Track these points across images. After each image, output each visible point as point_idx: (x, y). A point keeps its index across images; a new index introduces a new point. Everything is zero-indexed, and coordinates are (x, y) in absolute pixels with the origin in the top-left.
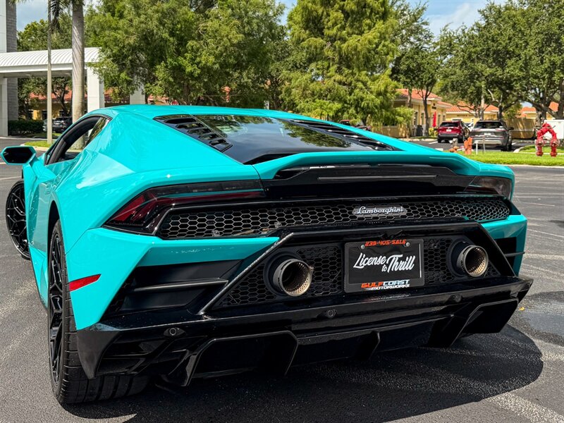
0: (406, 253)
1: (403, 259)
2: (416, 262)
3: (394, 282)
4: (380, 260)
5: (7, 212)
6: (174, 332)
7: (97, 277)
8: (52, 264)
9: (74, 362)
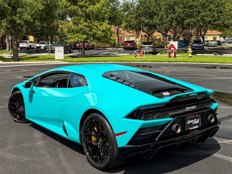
0: (197, 118)
1: (196, 120)
2: (199, 121)
3: (195, 127)
4: (192, 121)
5: (9, 105)
6: (151, 145)
7: (126, 132)
8: (85, 127)
9: (114, 156)
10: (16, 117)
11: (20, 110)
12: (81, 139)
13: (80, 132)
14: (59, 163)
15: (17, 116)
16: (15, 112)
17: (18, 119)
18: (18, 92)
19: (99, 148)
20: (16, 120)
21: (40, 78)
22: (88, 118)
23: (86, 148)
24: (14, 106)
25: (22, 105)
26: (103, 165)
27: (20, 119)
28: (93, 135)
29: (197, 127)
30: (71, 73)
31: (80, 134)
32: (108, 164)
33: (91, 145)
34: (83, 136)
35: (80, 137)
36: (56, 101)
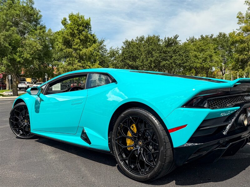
5: (10, 119)
7: (185, 126)
8: (118, 128)
9: (167, 161)
10: (18, 133)
11: (24, 124)
12: (110, 146)
13: (108, 137)
14: (83, 178)
16: (18, 127)
17: (21, 135)
18: (22, 103)
19: (140, 153)
20: (18, 135)
21: (48, 86)
22: (122, 115)
23: (118, 155)
24: (17, 120)
25: (26, 119)
26: (149, 175)
27: (24, 135)
28: (129, 138)
30: (88, 74)
31: (108, 138)
32: (158, 173)
33: (125, 151)
34: (114, 140)
35: (109, 142)
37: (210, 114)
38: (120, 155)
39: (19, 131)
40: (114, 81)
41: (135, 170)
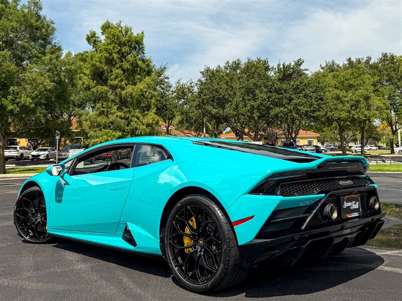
0: (356, 201)
1: (355, 203)
2: (359, 205)
3: (354, 214)
4: (349, 204)
5: (16, 212)
6: (296, 238)
7: (252, 217)
8: (173, 223)
9: (231, 263)
10: (28, 234)
11: (36, 220)
12: (163, 247)
13: (160, 235)
15: (30, 232)
16: (26, 225)
17: (31, 237)
18: (35, 188)
19: (200, 255)
20: (27, 238)
21: (76, 161)
22: (178, 205)
23: (173, 259)
24: (25, 213)
25: (40, 212)
26: (209, 283)
27: (36, 237)
28: (187, 235)
29: (356, 214)
30: (135, 145)
31: (160, 237)
32: (221, 279)
33: (182, 253)
34: (167, 239)
35: (161, 242)
36: (112, 190)
37: (282, 203)
38: (175, 258)
39: (28, 231)
40: (170, 157)
41: (194, 278)
